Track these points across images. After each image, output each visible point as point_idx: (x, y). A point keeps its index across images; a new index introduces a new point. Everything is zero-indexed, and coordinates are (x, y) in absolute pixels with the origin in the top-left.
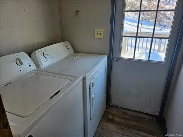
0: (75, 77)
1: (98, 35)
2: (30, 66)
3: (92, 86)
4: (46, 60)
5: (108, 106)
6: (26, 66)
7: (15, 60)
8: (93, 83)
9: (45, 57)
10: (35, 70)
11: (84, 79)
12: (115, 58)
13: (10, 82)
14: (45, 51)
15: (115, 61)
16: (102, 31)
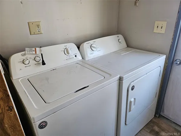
0: (110, 75)
1: (158, 29)
2: (76, 56)
3: (132, 89)
4: (92, 53)
5: (157, 116)
6: (72, 56)
7: (64, 50)
8: (134, 86)
9: (92, 50)
10: (80, 61)
11: (121, 79)
12: (178, 60)
13: (55, 68)
14: (93, 43)
15: (177, 63)
16: (164, 24)
